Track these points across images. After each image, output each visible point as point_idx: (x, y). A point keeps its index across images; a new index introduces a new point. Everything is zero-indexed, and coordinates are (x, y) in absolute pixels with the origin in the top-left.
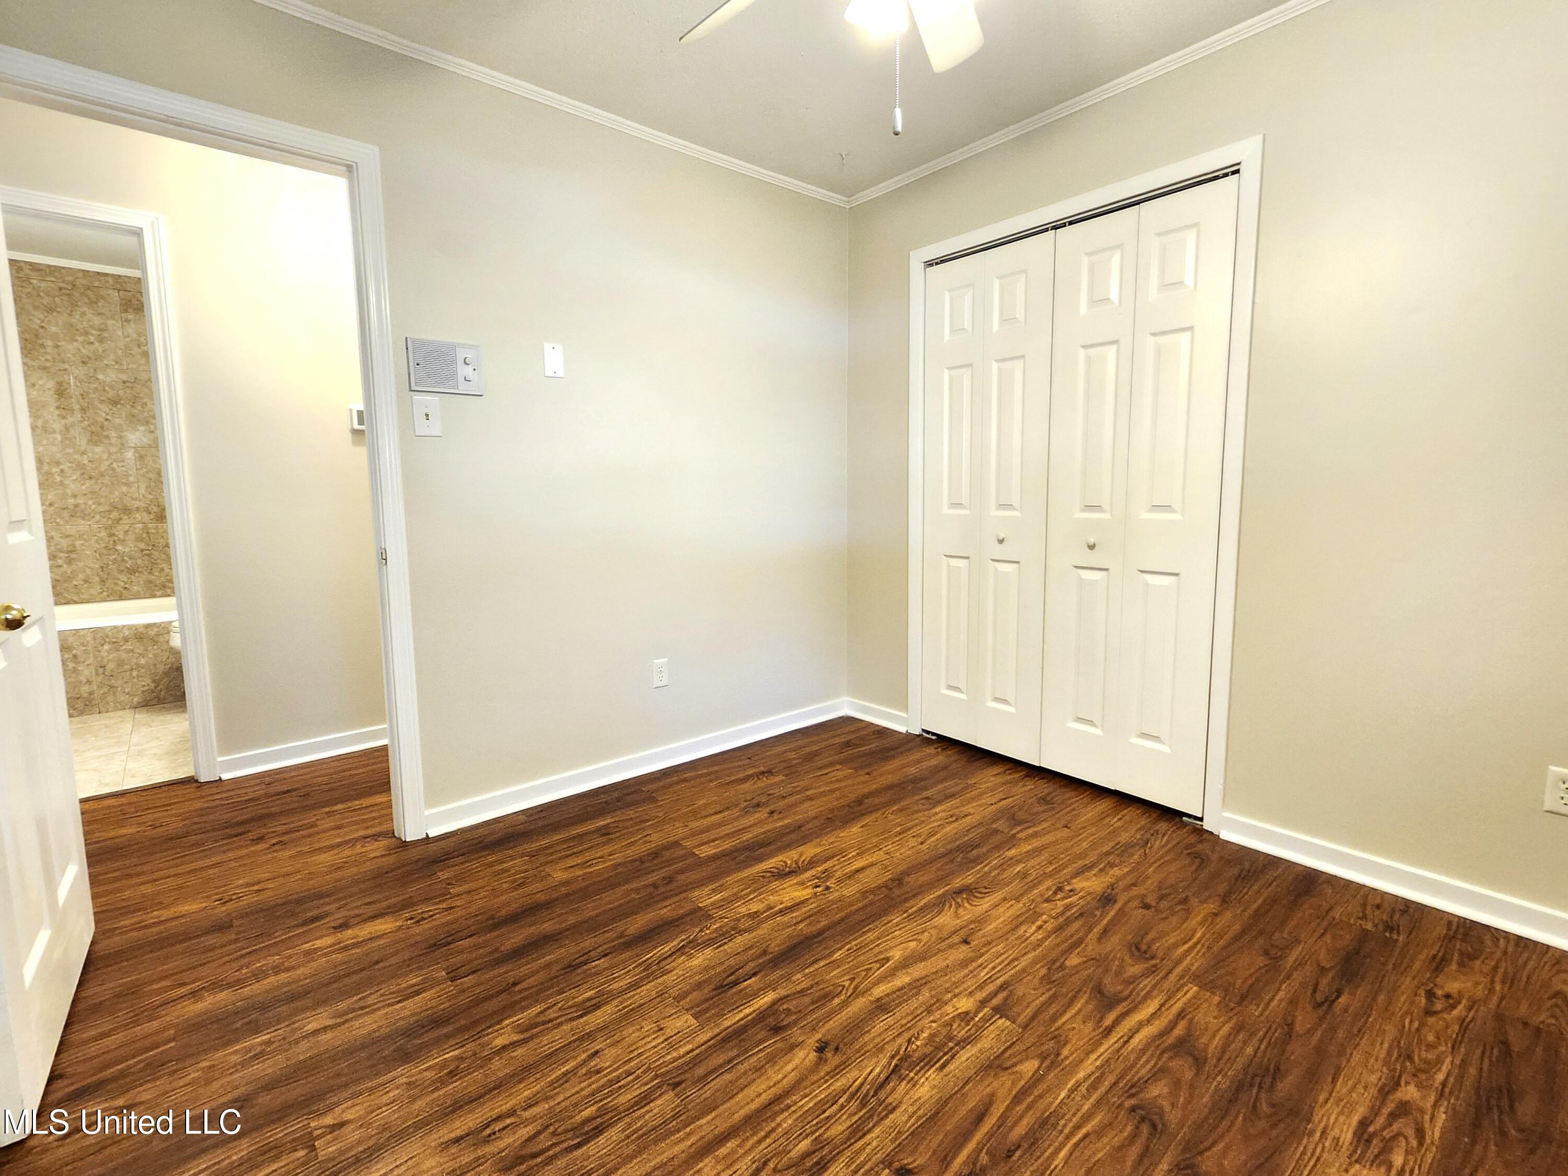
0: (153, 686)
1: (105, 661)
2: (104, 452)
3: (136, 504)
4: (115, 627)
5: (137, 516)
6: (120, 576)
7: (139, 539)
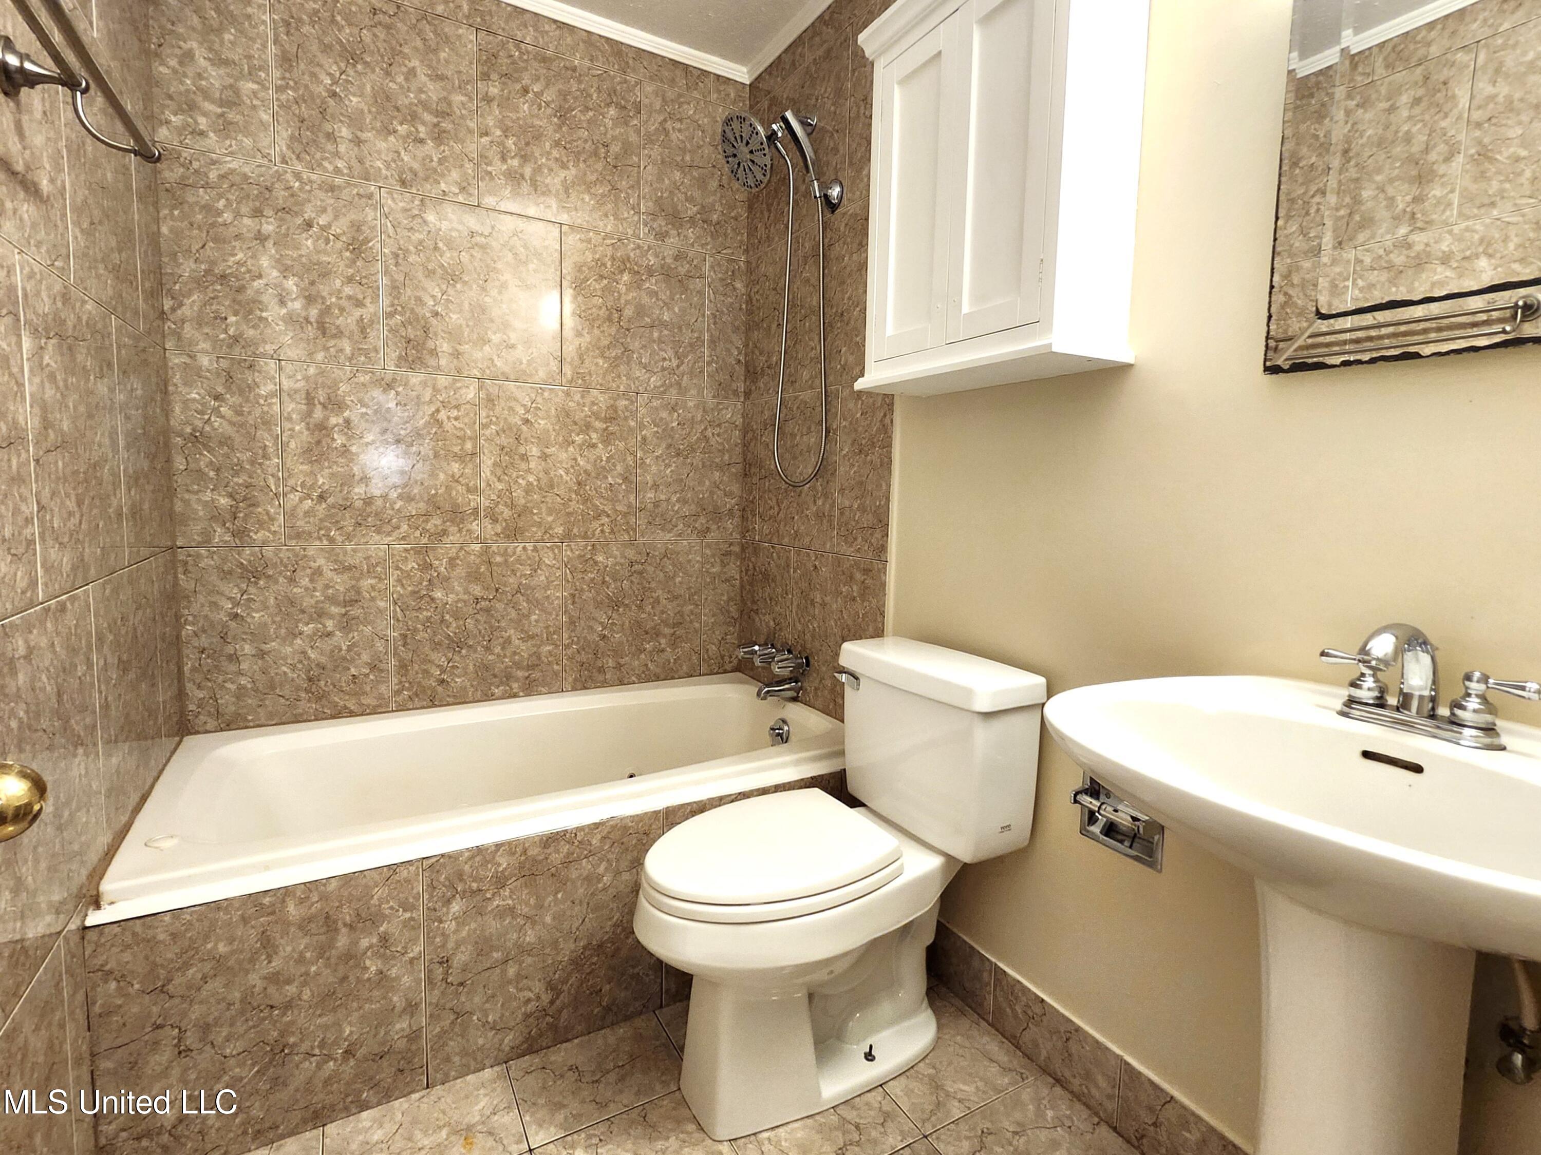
0: (546, 998)
1: (451, 945)
2: (424, 384)
3: (474, 500)
4: (479, 850)
5: (475, 526)
6: (434, 656)
7: (474, 576)
